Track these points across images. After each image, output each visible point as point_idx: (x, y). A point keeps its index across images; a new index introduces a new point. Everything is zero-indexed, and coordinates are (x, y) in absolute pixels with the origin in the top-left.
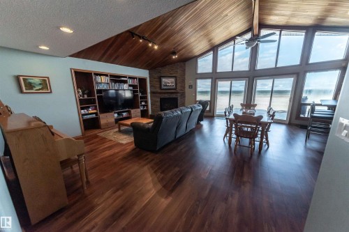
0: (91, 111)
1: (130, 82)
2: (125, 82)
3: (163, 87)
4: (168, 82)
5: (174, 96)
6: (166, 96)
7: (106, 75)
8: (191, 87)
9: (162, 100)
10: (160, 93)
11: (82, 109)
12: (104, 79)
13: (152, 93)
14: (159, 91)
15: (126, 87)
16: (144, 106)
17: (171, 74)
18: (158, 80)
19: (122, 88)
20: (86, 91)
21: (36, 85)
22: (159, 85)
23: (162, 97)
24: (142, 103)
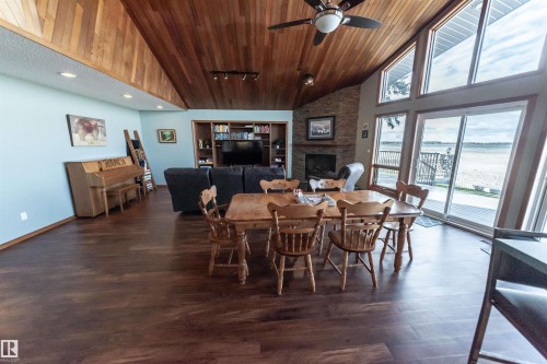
0: (208, 162)
1: (257, 130)
2: (251, 130)
3: (311, 136)
4: (321, 127)
5: (329, 152)
6: (316, 151)
7: (226, 124)
8: (365, 134)
9: (309, 157)
10: (305, 146)
11: (201, 159)
12: (221, 129)
13: (295, 145)
14: (305, 142)
15: (251, 137)
16: (280, 164)
17: (326, 112)
18: (304, 124)
19: (246, 138)
20: (208, 141)
21: (167, 137)
22: (304, 134)
23: (309, 152)
24: (277, 160)
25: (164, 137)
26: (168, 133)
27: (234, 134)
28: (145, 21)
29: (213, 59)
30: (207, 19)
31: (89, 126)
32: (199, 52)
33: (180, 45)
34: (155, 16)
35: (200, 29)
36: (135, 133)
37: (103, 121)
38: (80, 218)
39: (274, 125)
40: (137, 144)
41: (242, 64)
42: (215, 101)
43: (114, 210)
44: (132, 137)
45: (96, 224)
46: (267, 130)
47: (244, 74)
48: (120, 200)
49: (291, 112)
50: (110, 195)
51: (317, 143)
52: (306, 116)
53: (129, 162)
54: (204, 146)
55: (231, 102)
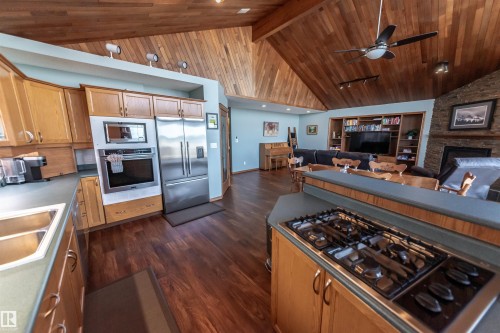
0: (337, 149)
1: (386, 121)
2: (379, 122)
3: (455, 125)
4: (469, 115)
6: (460, 143)
7: (356, 119)
9: (448, 149)
10: (446, 137)
11: (332, 146)
12: (350, 123)
13: (433, 137)
14: (446, 133)
15: (378, 128)
16: (410, 156)
17: (483, 95)
18: (447, 113)
19: (372, 129)
20: (339, 133)
21: (312, 130)
22: (446, 123)
23: (448, 144)
24: (405, 151)
25: (310, 130)
26: (312, 128)
27: (362, 127)
28: (298, 69)
29: (339, 76)
30: (330, 56)
31: (271, 126)
32: (329, 74)
33: (317, 74)
34: (303, 65)
35: (327, 62)
36: (295, 129)
37: (278, 123)
38: (261, 170)
39: (407, 116)
40: (293, 135)
41: (363, 74)
42: (346, 102)
43: (274, 169)
44: (292, 131)
45: (266, 173)
46: (397, 121)
47: (364, 79)
48: (277, 165)
49: (432, 101)
50: (273, 161)
51: (462, 133)
52: (452, 103)
53: (286, 146)
54: (337, 136)
55: (360, 101)
